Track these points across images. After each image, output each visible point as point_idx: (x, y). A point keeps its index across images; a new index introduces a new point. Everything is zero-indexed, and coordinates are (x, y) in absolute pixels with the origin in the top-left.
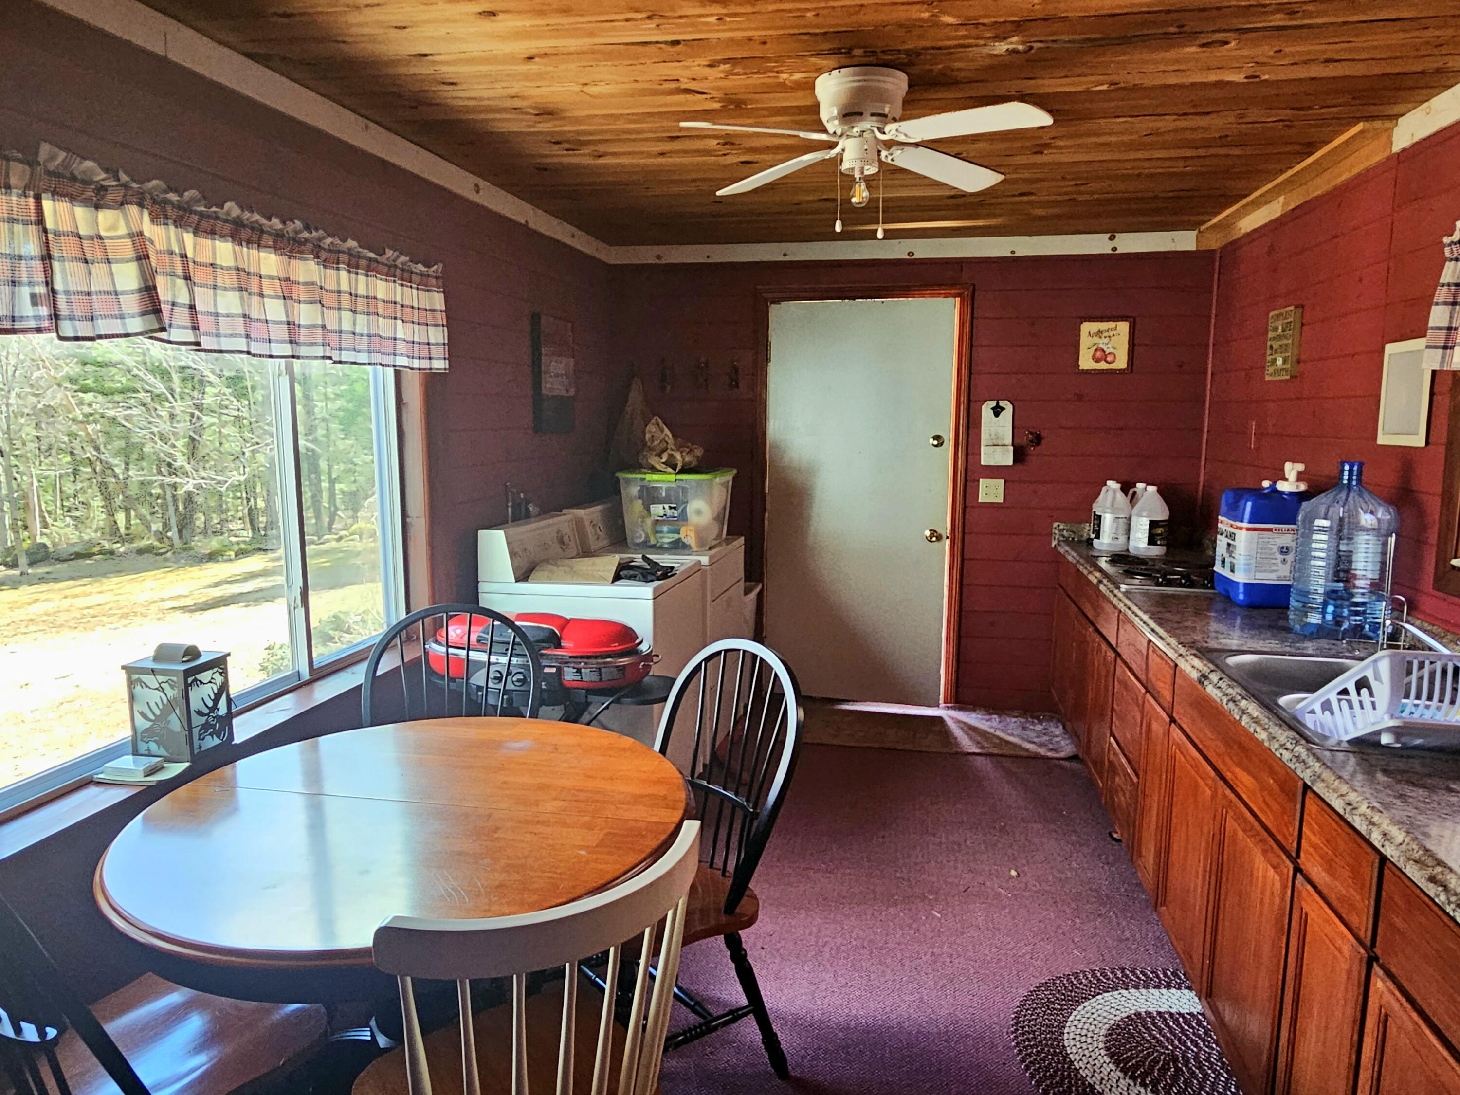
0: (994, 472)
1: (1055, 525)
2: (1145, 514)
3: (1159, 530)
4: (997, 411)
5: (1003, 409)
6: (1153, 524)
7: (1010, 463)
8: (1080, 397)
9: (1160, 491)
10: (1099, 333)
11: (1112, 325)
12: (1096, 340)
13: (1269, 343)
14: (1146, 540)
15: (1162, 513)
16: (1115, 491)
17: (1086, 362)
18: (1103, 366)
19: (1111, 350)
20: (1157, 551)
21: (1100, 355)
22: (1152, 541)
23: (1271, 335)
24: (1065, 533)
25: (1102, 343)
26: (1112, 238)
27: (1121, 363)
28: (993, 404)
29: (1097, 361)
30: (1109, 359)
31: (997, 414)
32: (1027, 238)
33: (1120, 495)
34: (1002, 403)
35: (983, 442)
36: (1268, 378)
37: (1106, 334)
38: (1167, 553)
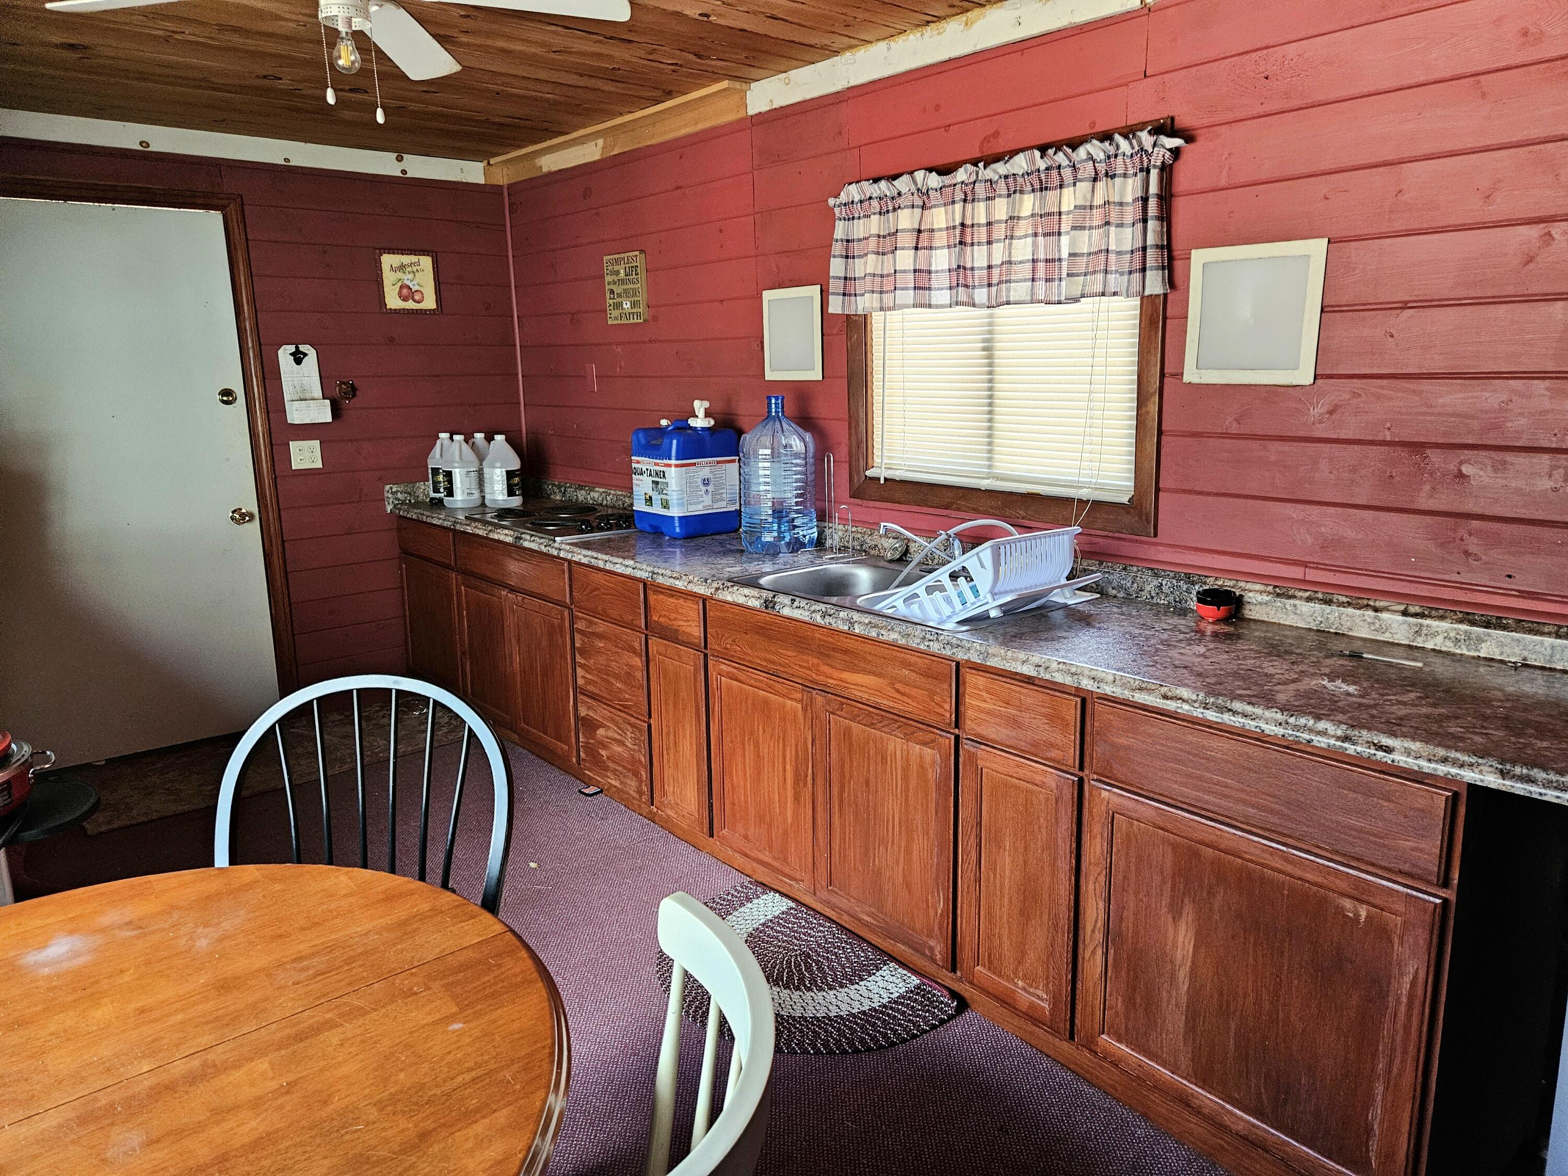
0: (306, 431)
1: (387, 487)
2: (498, 465)
3: (516, 480)
4: (298, 358)
5: (305, 355)
6: (510, 475)
7: (330, 420)
8: (392, 340)
9: (507, 440)
10: (402, 268)
11: (414, 258)
12: (400, 275)
13: (607, 287)
14: (505, 491)
15: (515, 464)
16: (459, 442)
17: (393, 301)
18: (410, 305)
19: (417, 288)
20: (516, 502)
21: (406, 293)
22: (511, 493)
23: (608, 279)
24: (399, 495)
25: (407, 278)
26: (400, 159)
27: (430, 303)
28: (292, 348)
29: (405, 299)
30: (417, 297)
31: (298, 361)
32: (302, 144)
33: (464, 445)
34: (303, 348)
35: (287, 397)
36: (610, 322)
37: (409, 269)
38: (524, 503)
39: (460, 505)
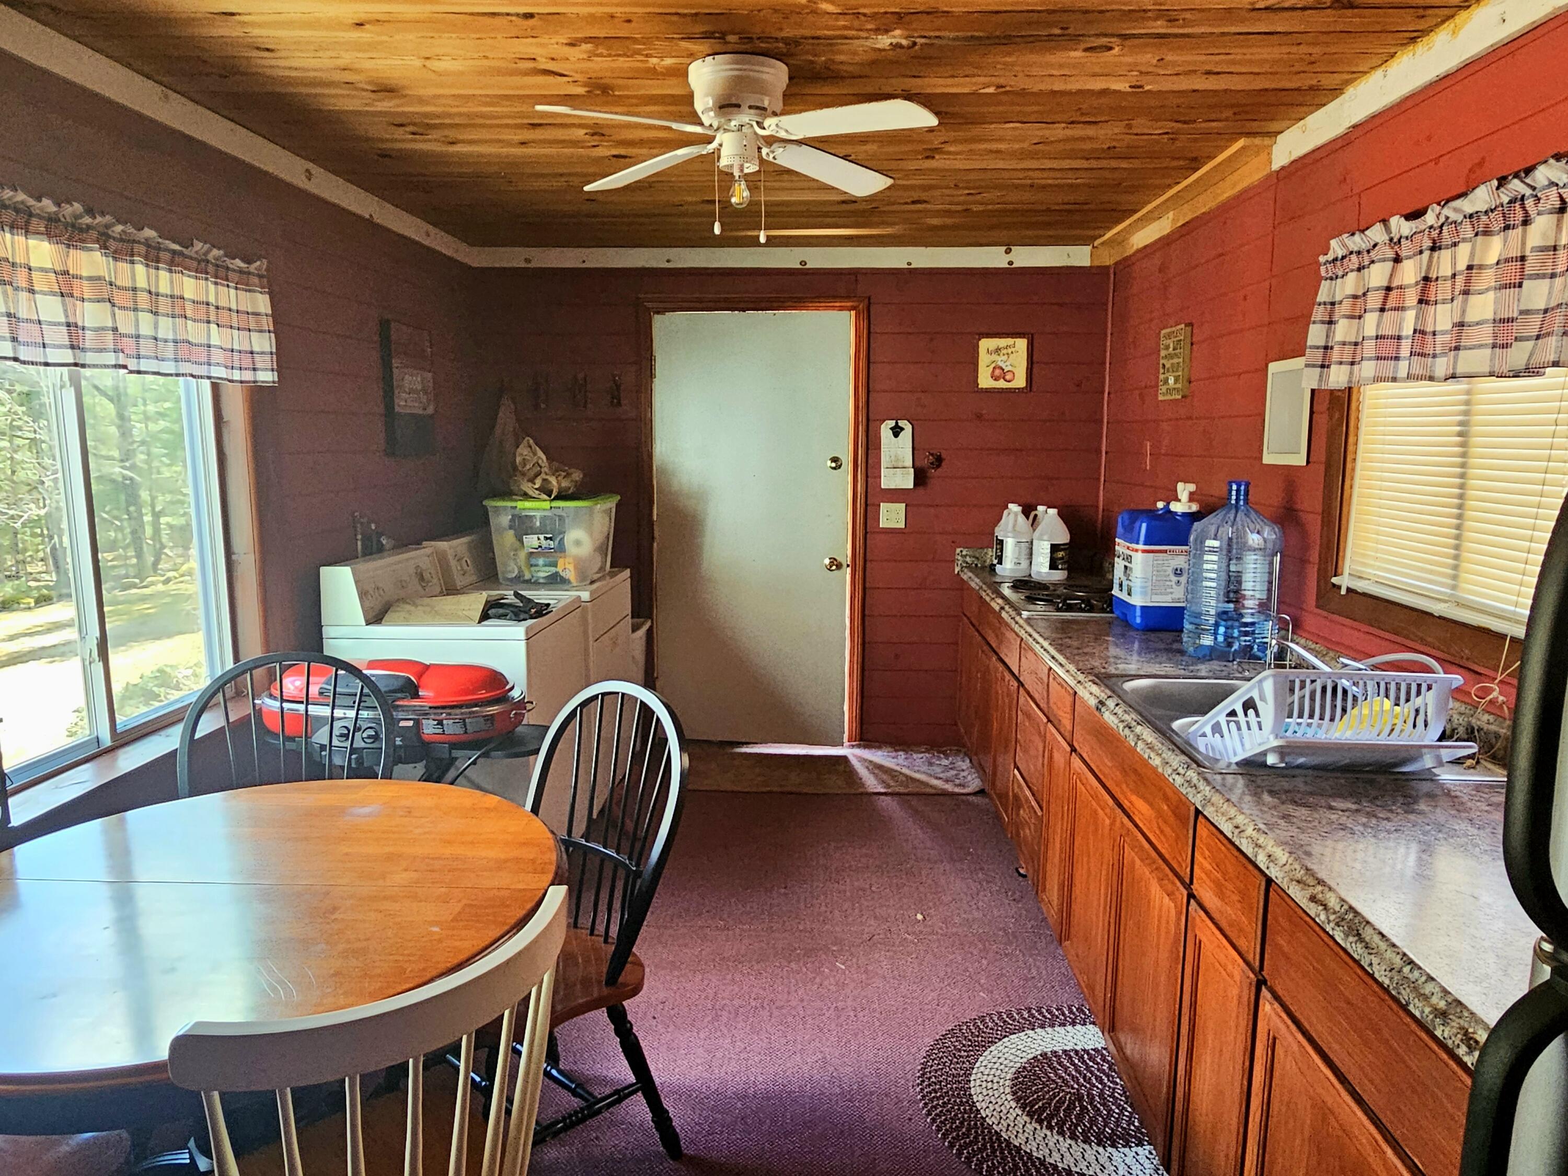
0: (895, 495)
1: (958, 550)
2: (1045, 537)
3: (1060, 554)
4: (897, 431)
5: (902, 429)
6: (1054, 548)
7: (911, 486)
8: (979, 417)
9: (1059, 514)
10: (998, 350)
11: (1010, 341)
12: (994, 357)
13: (1162, 362)
14: (1048, 564)
15: (1063, 536)
16: (1016, 514)
17: (985, 381)
18: (1002, 384)
19: (1010, 368)
20: (1059, 575)
21: (999, 373)
22: (1053, 566)
23: (1163, 353)
24: (968, 559)
25: (1000, 360)
26: (1008, 252)
27: (1020, 382)
28: (892, 423)
29: (996, 379)
30: (1008, 377)
31: (896, 435)
32: (923, 248)
33: (1021, 518)
34: (901, 423)
35: (884, 464)
36: (1161, 398)
37: (1005, 351)
38: (1069, 578)
39: (1007, 573)
